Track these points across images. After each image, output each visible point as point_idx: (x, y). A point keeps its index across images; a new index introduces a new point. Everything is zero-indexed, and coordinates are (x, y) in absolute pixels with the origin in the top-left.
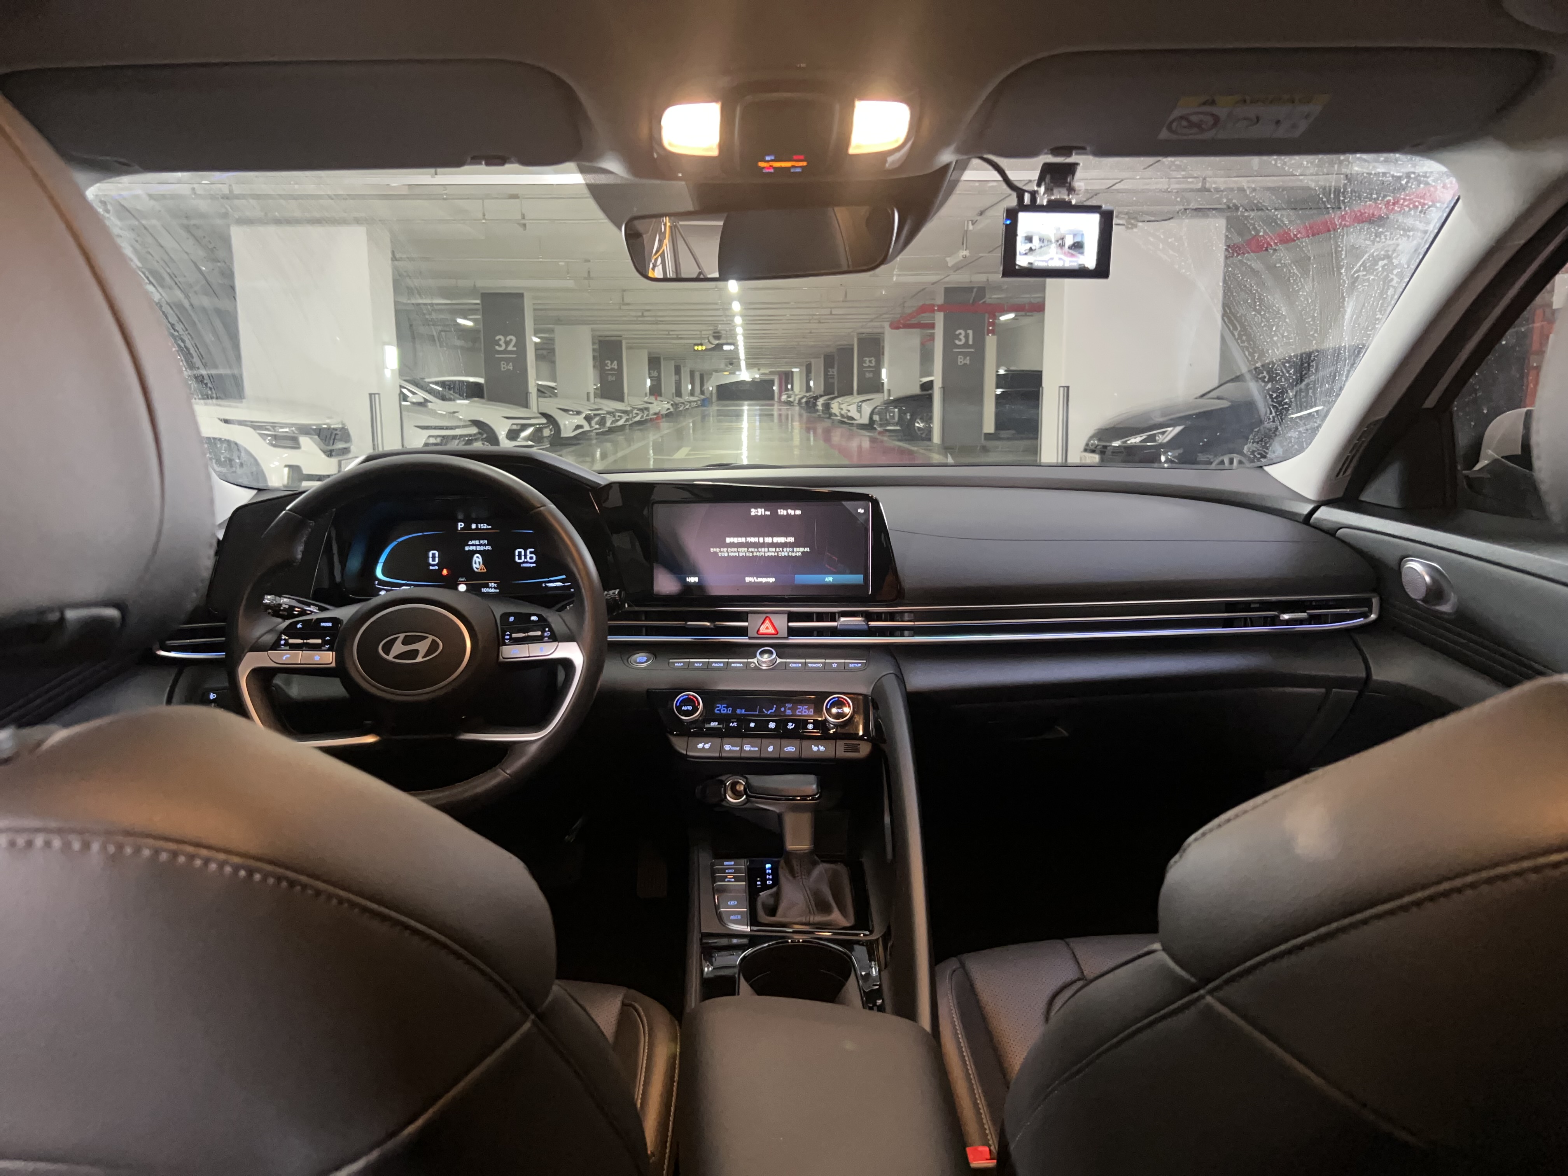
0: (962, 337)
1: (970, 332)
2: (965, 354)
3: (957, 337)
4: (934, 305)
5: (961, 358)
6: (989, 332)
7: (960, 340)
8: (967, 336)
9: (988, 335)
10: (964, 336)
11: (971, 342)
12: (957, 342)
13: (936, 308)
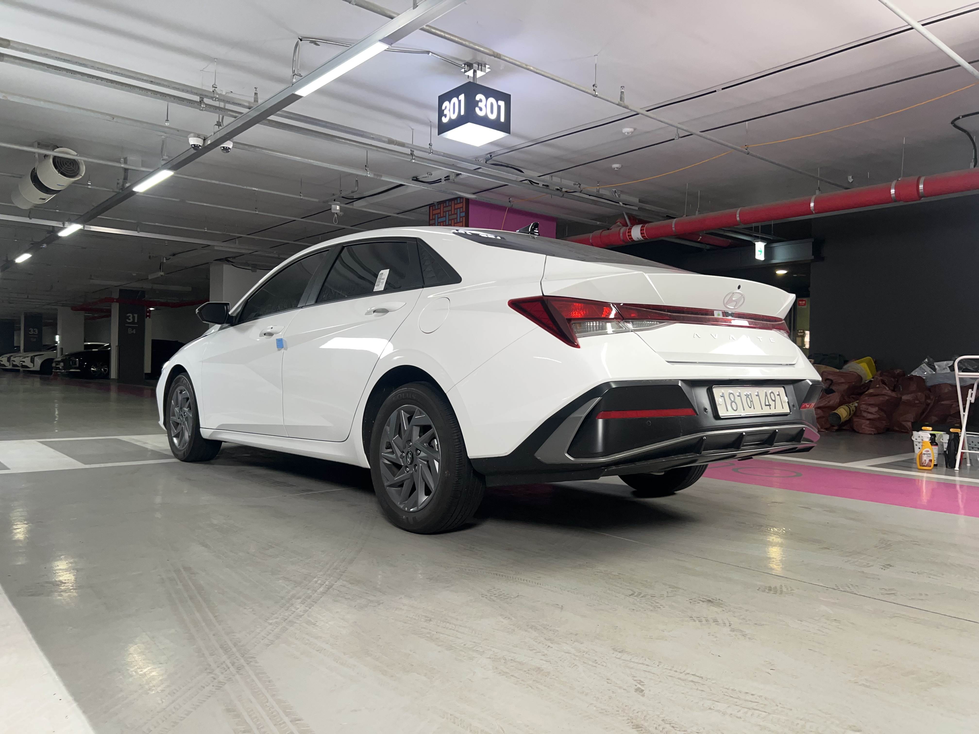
0: (131, 318)
1: (136, 316)
2: (133, 328)
3: (128, 318)
4: (113, 299)
5: (130, 330)
6: (147, 316)
7: (130, 319)
8: (134, 317)
9: (146, 317)
10: (131, 317)
11: (136, 321)
12: (128, 320)
13: (115, 300)
